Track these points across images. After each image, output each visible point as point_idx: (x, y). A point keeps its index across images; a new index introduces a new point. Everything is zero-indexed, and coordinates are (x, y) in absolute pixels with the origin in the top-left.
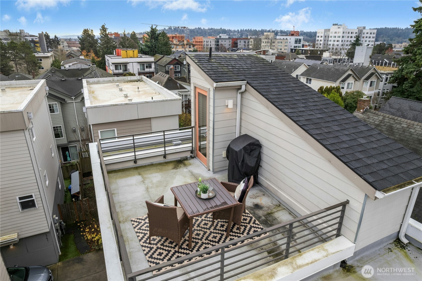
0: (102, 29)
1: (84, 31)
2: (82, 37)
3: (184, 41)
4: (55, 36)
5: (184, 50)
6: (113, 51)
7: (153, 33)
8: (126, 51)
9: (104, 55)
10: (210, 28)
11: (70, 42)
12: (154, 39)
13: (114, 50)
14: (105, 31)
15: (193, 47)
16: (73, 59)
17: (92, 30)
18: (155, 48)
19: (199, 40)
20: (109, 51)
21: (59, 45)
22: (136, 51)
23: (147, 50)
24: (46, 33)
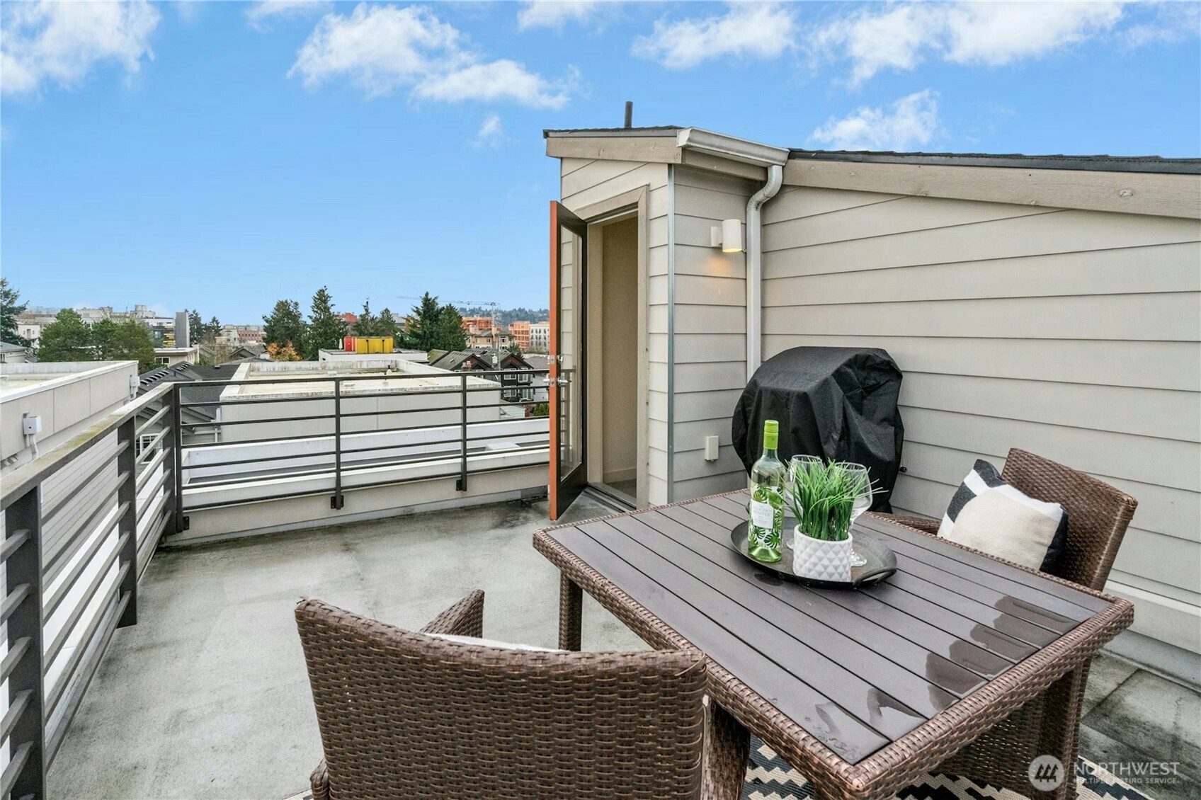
0: (318, 297)
1: (278, 305)
2: (272, 317)
3: (491, 329)
4: (214, 320)
5: (491, 346)
6: (338, 343)
7: (428, 309)
8: (367, 341)
9: (317, 350)
10: (542, 309)
11: (245, 333)
12: (430, 320)
13: (341, 340)
14: (325, 301)
15: (510, 340)
16: (244, 359)
17: (296, 304)
18: (432, 337)
19: (521, 329)
20: (329, 341)
21: (220, 335)
22: (389, 341)
23: (415, 340)
24: (194, 312)
